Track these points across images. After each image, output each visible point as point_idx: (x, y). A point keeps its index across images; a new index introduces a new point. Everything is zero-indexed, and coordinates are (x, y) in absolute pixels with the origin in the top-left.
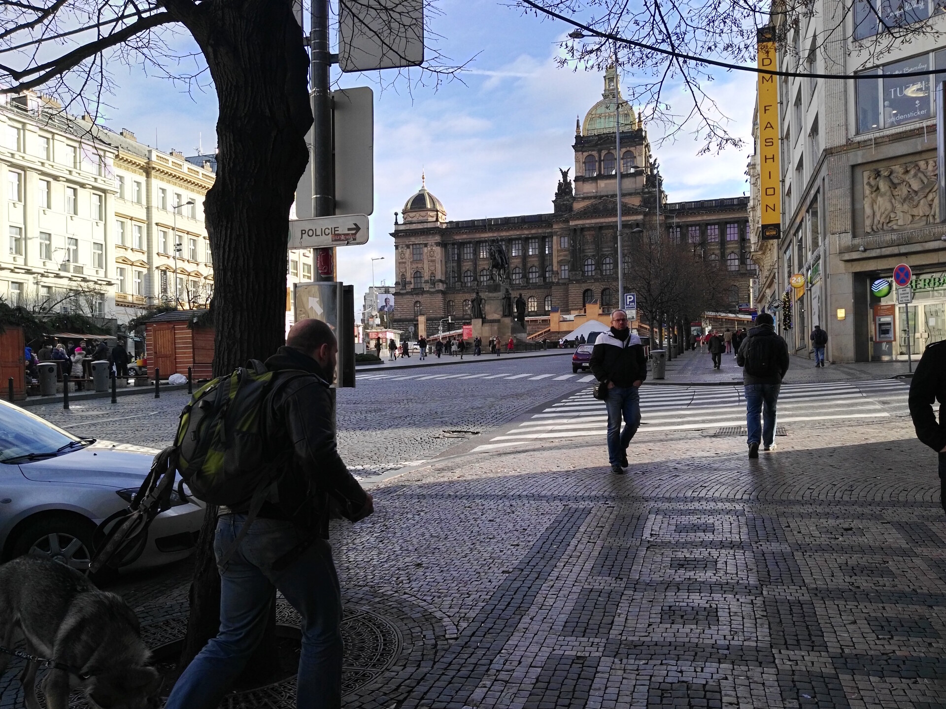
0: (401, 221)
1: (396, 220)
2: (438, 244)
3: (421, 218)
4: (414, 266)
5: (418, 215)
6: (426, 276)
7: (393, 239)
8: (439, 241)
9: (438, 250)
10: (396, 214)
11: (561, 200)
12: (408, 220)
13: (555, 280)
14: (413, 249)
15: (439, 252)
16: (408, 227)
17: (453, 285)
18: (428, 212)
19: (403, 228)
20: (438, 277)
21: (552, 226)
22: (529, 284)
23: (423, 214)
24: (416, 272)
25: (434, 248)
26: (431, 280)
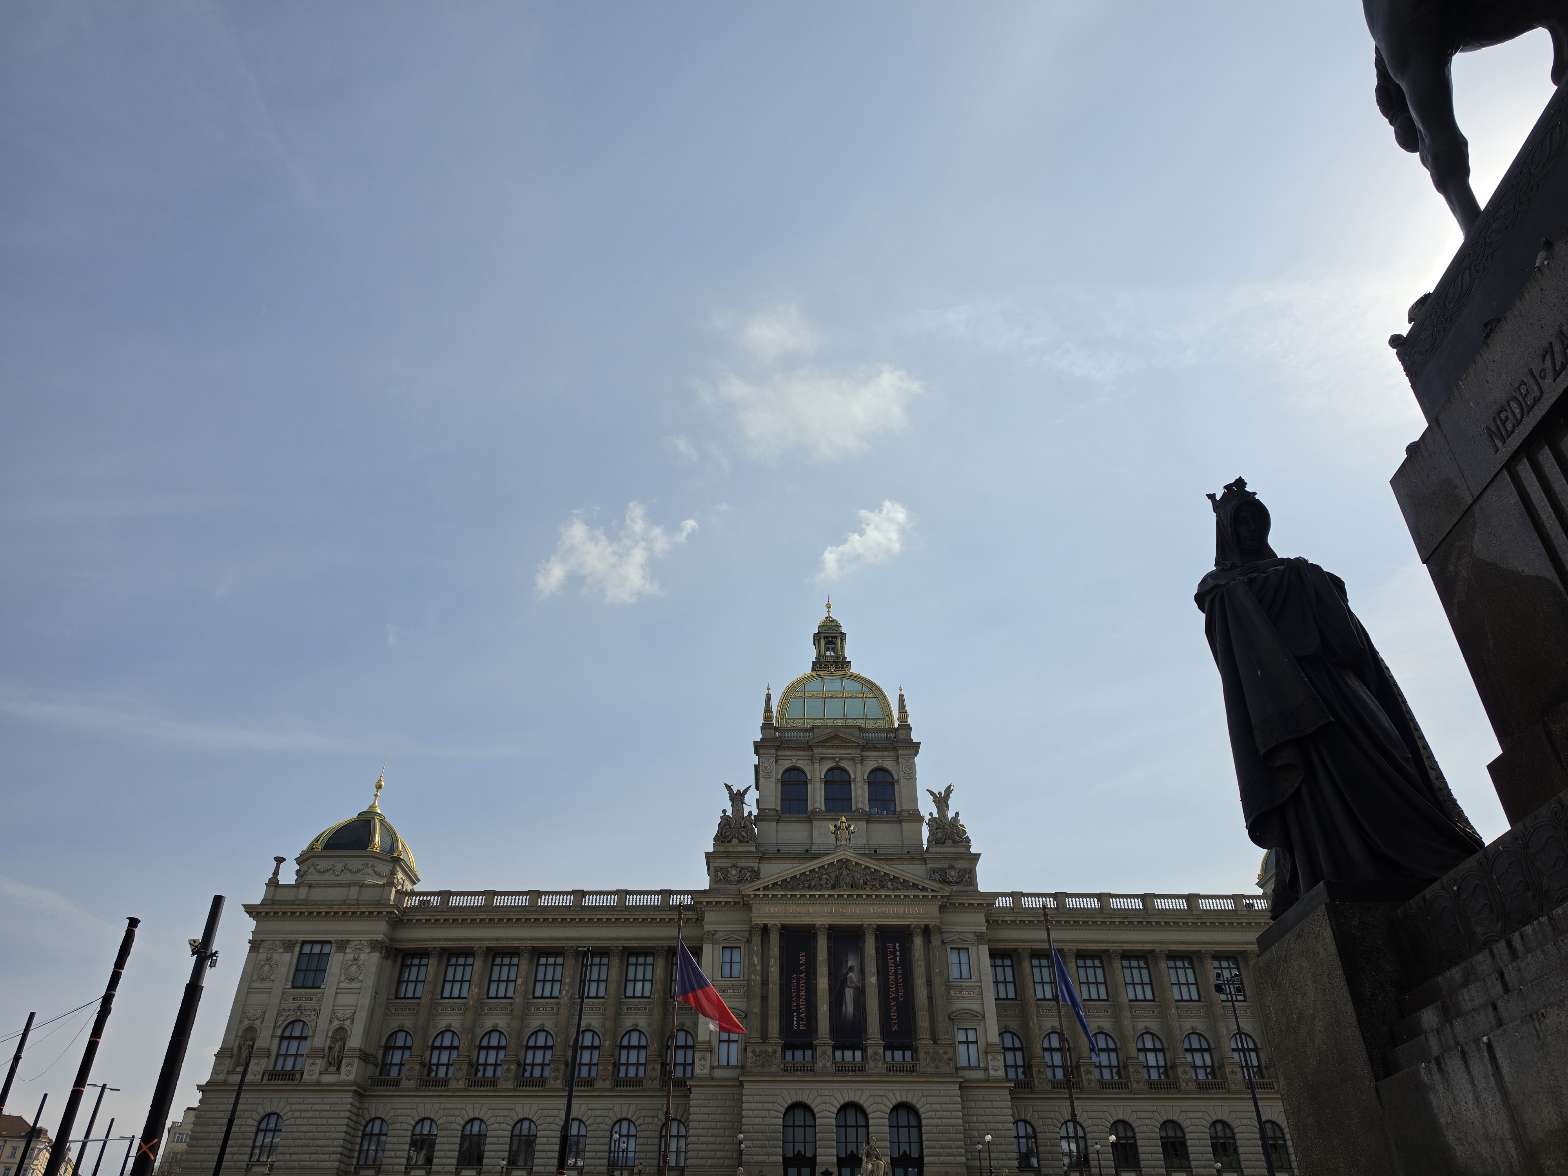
0: (288, 876)
1: (276, 873)
2: (375, 946)
3: (347, 877)
4: (292, 1004)
5: (340, 866)
7: (252, 924)
8: (380, 937)
9: (372, 960)
10: (280, 860)
11: (728, 855)
12: (309, 878)
13: (701, 1068)
14: (300, 954)
15: (374, 969)
16: (303, 893)
17: (394, 1072)
18: (371, 861)
19: (289, 895)
20: (355, 1040)
21: (700, 920)
22: (618, 1083)
23: (356, 864)
24: (293, 1022)
25: (363, 956)
26: (330, 1048)
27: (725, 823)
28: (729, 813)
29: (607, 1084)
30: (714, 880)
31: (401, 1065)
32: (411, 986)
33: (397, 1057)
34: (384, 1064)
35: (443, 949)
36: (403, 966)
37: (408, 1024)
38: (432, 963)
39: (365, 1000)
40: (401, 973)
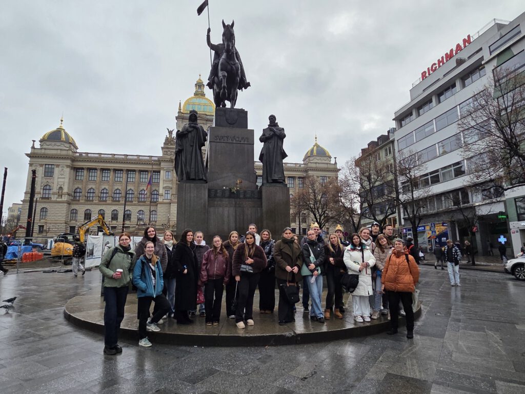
1: (34, 145)
2: (68, 166)
3: (56, 147)
4: (45, 181)
5: (53, 144)
6: (55, 189)
7: (29, 159)
8: (69, 164)
9: (67, 170)
10: (34, 141)
11: (167, 148)
12: (44, 147)
13: (160, 200)
14: (45, 168)
15: (68, 172)
16: (43, 151)
17: (78, 198)
18: (63, 143)
19: (39, 152)
20: (65, 190)
21: (160, 164)
22: (139, 202)
23: (58, 144)
24: (46, 185)
25: (64, 169)
26: (58, 192)
27: (167, 139)
28: (168, 136)
29: (136, 202)
30: (164, 154)
31: (79, 196)
32: (80, 177)
33: (78, 194)
34: (74, 196)
35: (88, 168)
36: (77, 172)
37: (80, 186)
38: (85, 172)
39: (67, 180)
40: (76, 173)
